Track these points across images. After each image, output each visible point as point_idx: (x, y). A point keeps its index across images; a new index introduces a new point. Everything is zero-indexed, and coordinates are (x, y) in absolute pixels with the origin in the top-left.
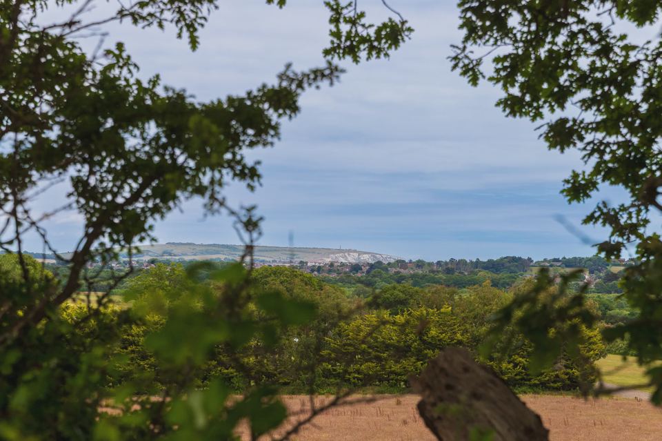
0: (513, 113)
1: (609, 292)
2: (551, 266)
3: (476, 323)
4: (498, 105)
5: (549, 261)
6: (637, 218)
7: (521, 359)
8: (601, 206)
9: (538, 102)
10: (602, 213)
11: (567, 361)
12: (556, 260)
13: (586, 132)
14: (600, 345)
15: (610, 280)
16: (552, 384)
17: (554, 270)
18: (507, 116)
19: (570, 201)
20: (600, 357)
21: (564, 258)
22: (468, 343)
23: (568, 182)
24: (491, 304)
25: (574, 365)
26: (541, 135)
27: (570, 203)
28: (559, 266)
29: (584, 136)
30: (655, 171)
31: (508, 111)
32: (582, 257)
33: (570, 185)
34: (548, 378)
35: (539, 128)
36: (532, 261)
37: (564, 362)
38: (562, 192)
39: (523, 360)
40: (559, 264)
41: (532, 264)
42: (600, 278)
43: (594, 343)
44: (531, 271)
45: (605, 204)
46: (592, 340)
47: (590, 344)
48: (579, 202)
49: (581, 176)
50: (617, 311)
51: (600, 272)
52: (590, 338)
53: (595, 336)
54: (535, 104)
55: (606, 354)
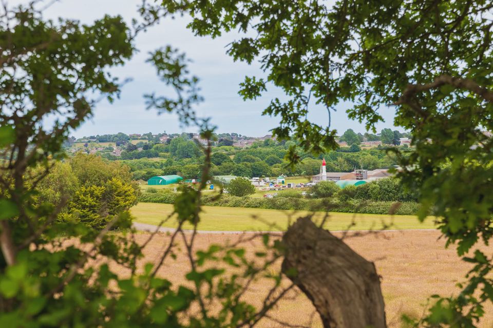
0: (200, 33)
1: (131, 159)
2: (89, 142)
3: (42, 186)
4: (188, 27)
5: (87, 139)
6: (298, 109)
7: (77, 210)
8: (274, 102)
9: (216, 24)
10: (276, 107)
11: (110, 209)
12: (92, 138)
13: (260, 48)
14: (133, 196)
15: (131, 150)
16: (100, 227)
17: (92, 144)
18: (196, 35)
19: (244, 99)
20: (133, 205)
21: (98, 136)
22: (38, 201)
23: (242, 85)
24: (53, 172)
25: (115, 212)
26: (228, 51)
27: (245, 100)
28: (95, 142)
29: (259, 51)
30: (303, 75)
31: (196, 31)
32: (111, 134)
33: (244, 88)
34: (97, 222)
35: (227, 46)
36: (75, 139)
37: (108, 210)
38: (239, 92)
39: (79, 211)
40: (94, 140)
41: (75, 141)
42: (124, 149)
43: (129, 195)
44: (75, 146)
45: (277, 100)
46: (127, 194)
47: (126, 196)
48: (251, 99)
49: (252, 80)
50: (138, 171)
51: (124, 145)
52: (126, 192)
53: (129, 190)
54: (215, 26)
55: (137, 202)
